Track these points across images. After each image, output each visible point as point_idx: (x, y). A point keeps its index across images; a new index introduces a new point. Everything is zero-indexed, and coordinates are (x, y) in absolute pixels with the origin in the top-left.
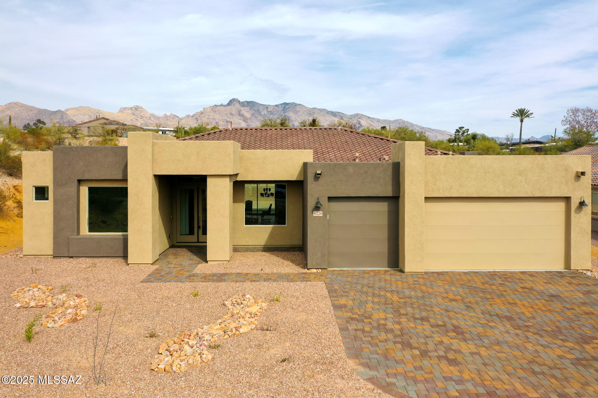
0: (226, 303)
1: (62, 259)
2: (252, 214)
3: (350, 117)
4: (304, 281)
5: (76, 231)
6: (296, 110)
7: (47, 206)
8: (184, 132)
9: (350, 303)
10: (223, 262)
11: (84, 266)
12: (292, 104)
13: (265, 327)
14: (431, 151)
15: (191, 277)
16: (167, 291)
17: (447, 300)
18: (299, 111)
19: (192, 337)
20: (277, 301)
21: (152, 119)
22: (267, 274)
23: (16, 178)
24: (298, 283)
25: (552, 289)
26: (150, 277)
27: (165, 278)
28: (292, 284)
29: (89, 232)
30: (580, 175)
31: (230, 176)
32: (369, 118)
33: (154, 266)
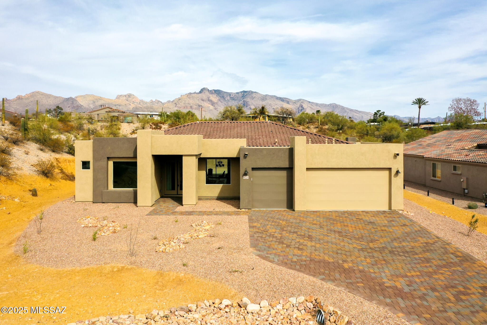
0: (193, 225)
1: (98, 204)
2: (212, 178)
3: (294, 101)
4: (236, 215)
5: (106, 188)
6: (252, 97)
7: (89, 173)
8: (167, 116)
9: (259, 225)
10: (192, 205)
11: (112, 207)
12: (249, 92)
13: (212, 236)
14: (325, 137)
15: (174, 213)
16: (161, 220)
17: (311, 224)
18: (255, 97)
19: (175, 239)
20: (220, 224)
21: (141, 104)
22: (217, 212)
23: (57, 153)
24: (233, 216)
25: (373, 219)
26: (151, 213)
27: (159, 213)
28: (229, 216)
29: (114, 188)
30: (396, 155)
31: (196, 155)
32: (309, 102)
33: (152, 208)
